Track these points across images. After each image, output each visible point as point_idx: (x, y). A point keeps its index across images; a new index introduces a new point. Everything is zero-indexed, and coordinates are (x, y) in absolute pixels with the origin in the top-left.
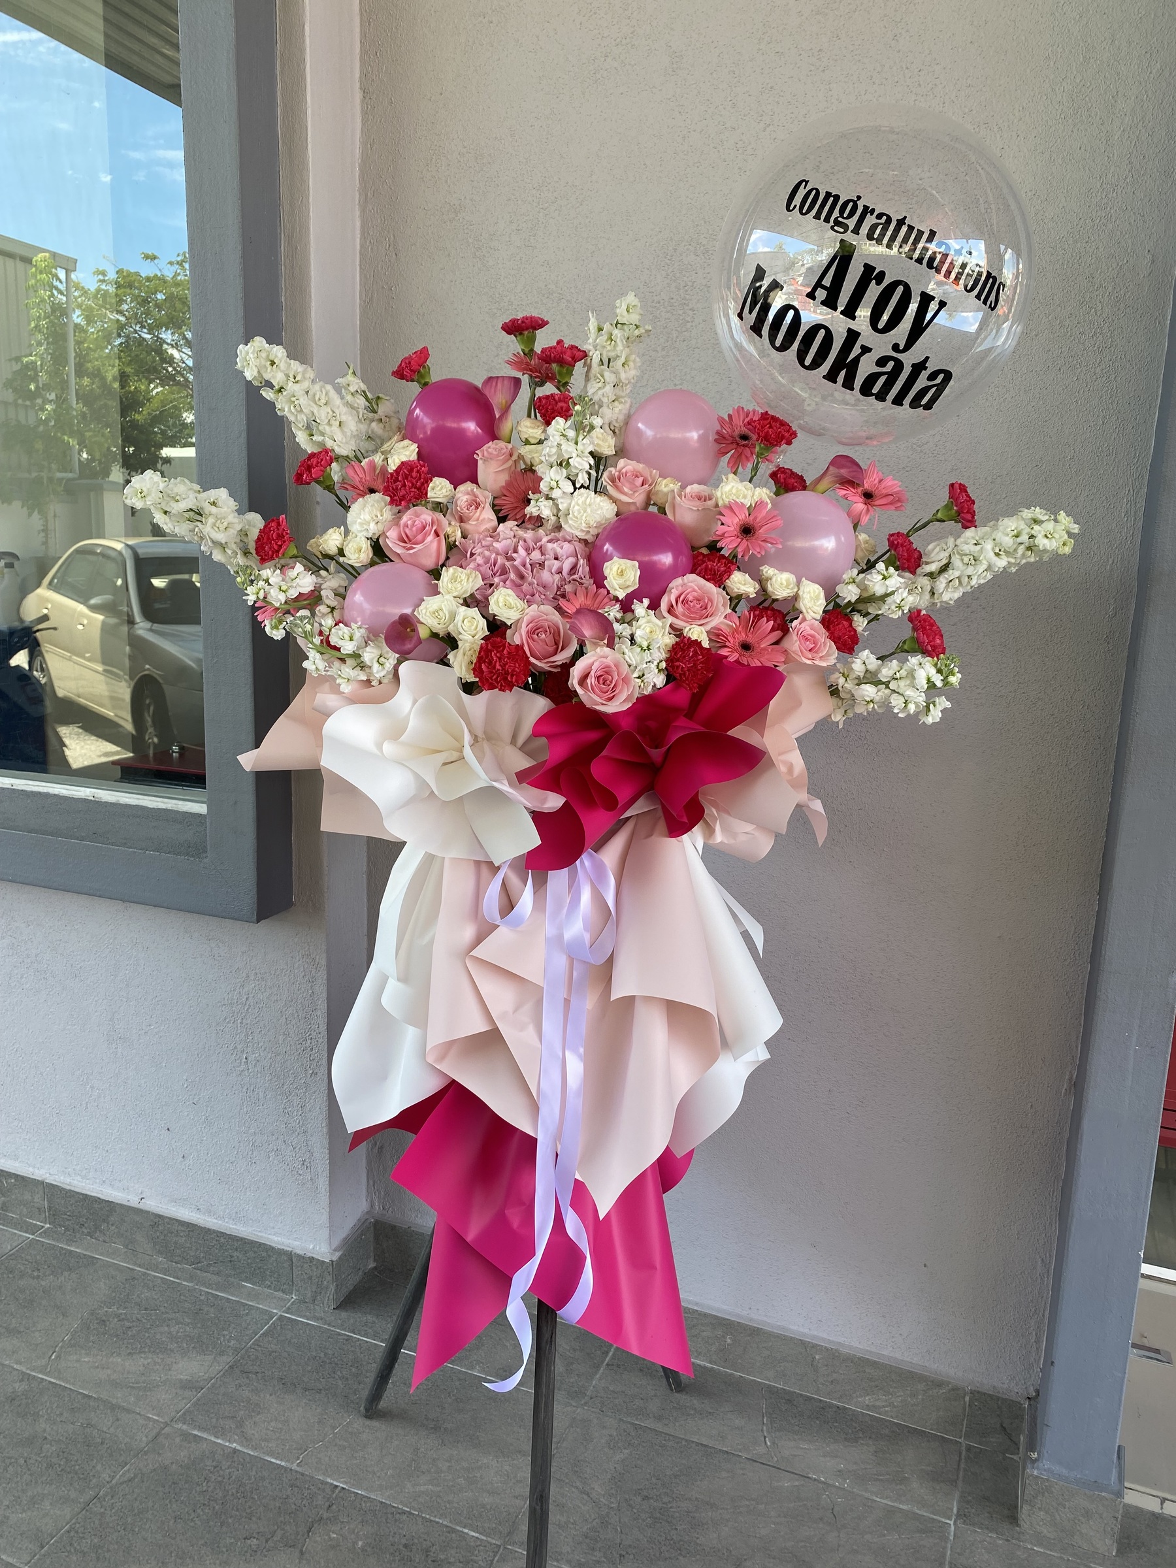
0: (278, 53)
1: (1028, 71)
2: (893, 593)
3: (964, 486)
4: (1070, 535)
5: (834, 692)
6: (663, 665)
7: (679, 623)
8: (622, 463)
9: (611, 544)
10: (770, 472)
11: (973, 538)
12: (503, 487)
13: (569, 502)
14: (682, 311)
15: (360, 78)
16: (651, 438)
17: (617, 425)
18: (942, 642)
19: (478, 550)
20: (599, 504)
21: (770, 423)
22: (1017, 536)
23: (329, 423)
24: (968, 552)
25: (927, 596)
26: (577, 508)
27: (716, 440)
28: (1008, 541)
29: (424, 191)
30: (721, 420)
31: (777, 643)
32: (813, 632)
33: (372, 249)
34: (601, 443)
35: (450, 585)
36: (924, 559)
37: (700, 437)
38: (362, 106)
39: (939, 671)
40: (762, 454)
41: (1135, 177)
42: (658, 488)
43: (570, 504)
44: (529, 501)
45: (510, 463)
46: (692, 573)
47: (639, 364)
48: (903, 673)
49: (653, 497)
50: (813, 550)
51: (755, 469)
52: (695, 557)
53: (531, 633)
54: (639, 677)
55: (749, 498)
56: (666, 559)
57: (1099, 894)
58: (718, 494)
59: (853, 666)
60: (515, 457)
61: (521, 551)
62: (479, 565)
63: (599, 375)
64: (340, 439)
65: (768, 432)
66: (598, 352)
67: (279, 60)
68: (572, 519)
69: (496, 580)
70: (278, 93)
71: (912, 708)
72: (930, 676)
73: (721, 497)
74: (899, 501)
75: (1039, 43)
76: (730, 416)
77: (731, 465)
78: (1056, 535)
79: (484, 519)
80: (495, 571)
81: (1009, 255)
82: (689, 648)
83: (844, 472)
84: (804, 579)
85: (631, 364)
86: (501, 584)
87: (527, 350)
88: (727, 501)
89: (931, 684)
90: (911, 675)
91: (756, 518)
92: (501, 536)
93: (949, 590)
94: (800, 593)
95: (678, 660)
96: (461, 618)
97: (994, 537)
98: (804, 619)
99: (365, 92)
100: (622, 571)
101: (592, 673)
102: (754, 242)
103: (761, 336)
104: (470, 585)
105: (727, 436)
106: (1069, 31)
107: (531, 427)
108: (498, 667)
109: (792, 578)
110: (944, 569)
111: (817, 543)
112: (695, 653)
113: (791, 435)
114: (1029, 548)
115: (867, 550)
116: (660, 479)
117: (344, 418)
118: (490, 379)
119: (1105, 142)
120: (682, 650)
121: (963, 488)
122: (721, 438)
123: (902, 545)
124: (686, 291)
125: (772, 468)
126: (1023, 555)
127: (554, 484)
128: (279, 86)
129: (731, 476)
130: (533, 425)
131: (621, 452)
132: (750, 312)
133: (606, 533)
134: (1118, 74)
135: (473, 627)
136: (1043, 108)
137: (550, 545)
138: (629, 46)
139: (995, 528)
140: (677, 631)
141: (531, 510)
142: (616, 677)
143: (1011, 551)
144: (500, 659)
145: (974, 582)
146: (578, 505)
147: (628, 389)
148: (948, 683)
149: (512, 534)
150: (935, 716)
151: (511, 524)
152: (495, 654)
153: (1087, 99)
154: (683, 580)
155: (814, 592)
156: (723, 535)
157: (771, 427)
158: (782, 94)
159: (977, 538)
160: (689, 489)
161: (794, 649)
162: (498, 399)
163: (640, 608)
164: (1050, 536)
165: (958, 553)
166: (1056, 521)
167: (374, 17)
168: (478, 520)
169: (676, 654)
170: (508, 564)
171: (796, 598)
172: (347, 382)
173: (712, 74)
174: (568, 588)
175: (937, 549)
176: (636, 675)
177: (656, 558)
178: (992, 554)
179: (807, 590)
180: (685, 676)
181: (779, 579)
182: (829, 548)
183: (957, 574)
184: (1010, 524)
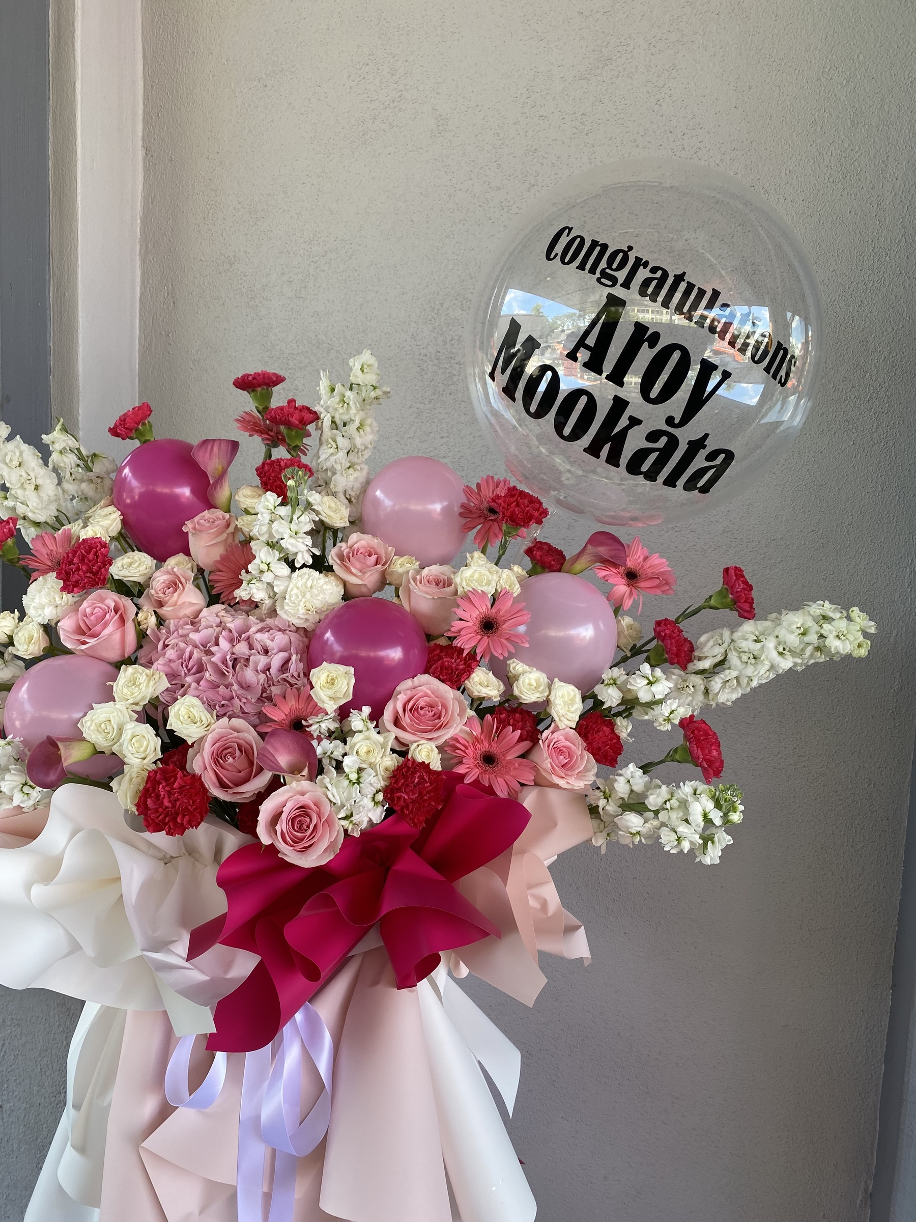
0: (51, 108)
1: (794, 135)
2: (660, 702)
3: (740, 570)
4: (866, 635)
5: (594, 811)
6: (380, 797)
7: (405, 736)
8: (354, 537)
9: (334, 634)
10: (525, 547)
11: (753, 633)
12: (217, 562)
13: (286, 583)
14: (449, 365)
15: (143, 137)
16: (389, 509)
17: (353, 494)
18: (720, 754)
19: (172, 641)
20: (321, 587)
21: (517, 500)
22: (804, 634)
23: (22, 487)
24: (747, 650)
25: (700, 697)
26: (295, 591)
27: (461, 514)
28: (793, 640)
29: (201, 243)
30: (468, 490)
31: (523, 756)
32: (568, 744)
33: (151, 296)
34: (331, 514)
35: (125, 690)
36: (696, 653)
37: (444, 510)
38: (144, 163)
39: (718, 806)
40: (510, 533)
41: (908, 242)
42: (393, 568)
43: (288, 587)
44: (240, 583)
45: (224, 536)
46: (426, 671)
47: (377, 429)
48: (674, 803)
49: (387, 577)
50: (569, 640)
51: (504, 547)
52: (431, 651)
53: (218, 757)
54: (344, 818)
55: (494, 584)
56: (395, 654)
57: (892, 988)
58: (457, 579)
59: (616, 785)
60: (231, 529)
61: (224, 644)
62: (170, 661)
63: (330, 440)
64: (35, 505)
65: (514, 511)
66: (329, 415)
67: (51, 115)
68: (288, 605)
69: (189, 679)
70: (50, 148)
71: (686, 846)
72: (707, 811)
73: (461, 584)
74: (667, 583)
75: (805, 108)
76: (478, 485)
77: (478, 541)
78: (851, 637)
79: (184, 603)
80: (189, 666)
81: (796, 323)
82: (413, 773)
83: (602, 550)
84: (556, 680)
85: (368, 429)
86: (194, 685)
87: (261, 408)
88: (467, 588)
89: (708, 821)
90: (684, 805)
91: (499, 611)
92: (203, 623)
93: (726, 691)
94: (552, 698)
95: (399, 790)
96: (129, 736)
97: (776, 633)
98: (557, 729)
99: (147, 150)
100: (333, 679)
101: (284, 816)
102: (509, 301)
103: (514, 399)
104: (151, 689)
105: (474, 510)
106: (835, 95)
107: (253, 497)
108: (166, 803)
109: (542, 677)
110: (721, 664)
111: (573, 632)
112: (421, 778)
113: (540, 514)
114: (818, 649)
115: (631, 637)
116: (396, 557)
117: (39, 482)
118: (206, 442)
119: (875, 206)
120: (405, 777)
121: (739, 573)
122: (466, 512)
123: (670, 637)
124: (453, 345)
125: (527, 544)
126: (811, 656)
127: (264, 567)
128: (51, 140)
129: (477, 554)
130: (254, 494)
131: (357, 523)
132: (503, 372)
133: (327, 621)
134: (889, 139)
135: (142, 749)
136: (810, 172)
137: (259, 636)
138: (397, 109)
139: (778, 623)
140: (401, 750)
141: (241, 593)
142: (314, 821)
143: (798, 651)
144: (169, 793)
145: (754, 684)
146: (298, 588)
147: (367, 454)
148: (728, 821)
149: (218, 620)
150: (712, 856)
151: (217, 607)
152: (164, 788)
153: (856, 163)
154: (413, 682)
155: (569, 694)
156: (460, 631)
157: (518, 505)
158: (546, 155)
159: (757, 633)
160: (426, 571)
161: (544, 766)
162: (211, 464)
163: (358, 720)
164: (842, 637)
165: (735, 650)
166: (849, 618)
167: (157, 81)
168: (175, 605)
169: (397, 782)
170: (204, 658)
171: (547, 702)
172: (52, 440)
173: (476, 136)
174: (275, 690)
175: (711, 643)
176: (342, 815)
177: (382, 653)
178: (774, 654)
179: (559, 693)
180: (408, 809)
181: (527, 681)
182: (587, 638)
183: (735, 674)
184: (795, 620)
